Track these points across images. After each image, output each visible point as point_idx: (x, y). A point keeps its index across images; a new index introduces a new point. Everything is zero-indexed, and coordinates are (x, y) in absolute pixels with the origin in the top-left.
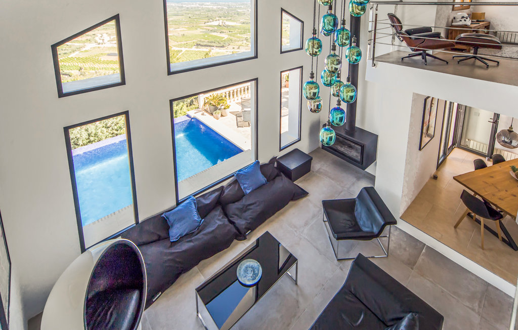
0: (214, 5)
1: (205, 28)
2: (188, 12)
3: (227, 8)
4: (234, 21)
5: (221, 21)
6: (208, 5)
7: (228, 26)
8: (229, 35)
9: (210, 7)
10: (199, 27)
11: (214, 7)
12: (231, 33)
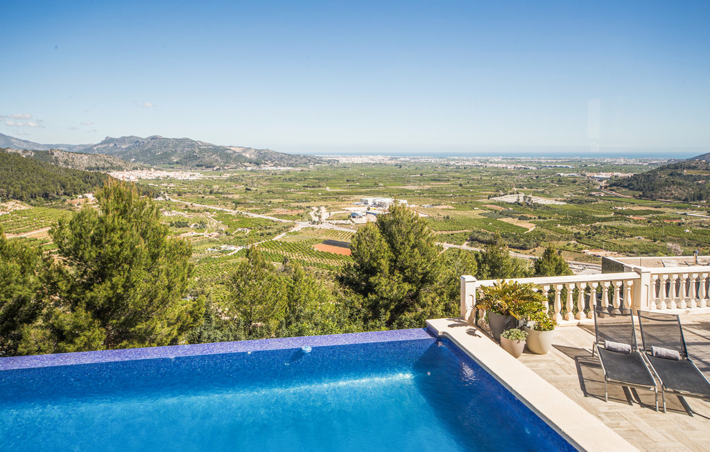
0: (508, 163)
1: (488, 206)
2: (457, 174)
3: (534, 168)
4: (549, 196)
5: (522, 196)
6: (497, 163)
7: (536, 206)
8: (538, 224)
9: (500, 165)
10: (478, 204)
11: (509, 167)
12: (542, 220)
